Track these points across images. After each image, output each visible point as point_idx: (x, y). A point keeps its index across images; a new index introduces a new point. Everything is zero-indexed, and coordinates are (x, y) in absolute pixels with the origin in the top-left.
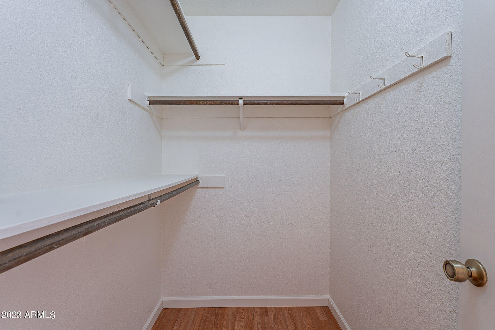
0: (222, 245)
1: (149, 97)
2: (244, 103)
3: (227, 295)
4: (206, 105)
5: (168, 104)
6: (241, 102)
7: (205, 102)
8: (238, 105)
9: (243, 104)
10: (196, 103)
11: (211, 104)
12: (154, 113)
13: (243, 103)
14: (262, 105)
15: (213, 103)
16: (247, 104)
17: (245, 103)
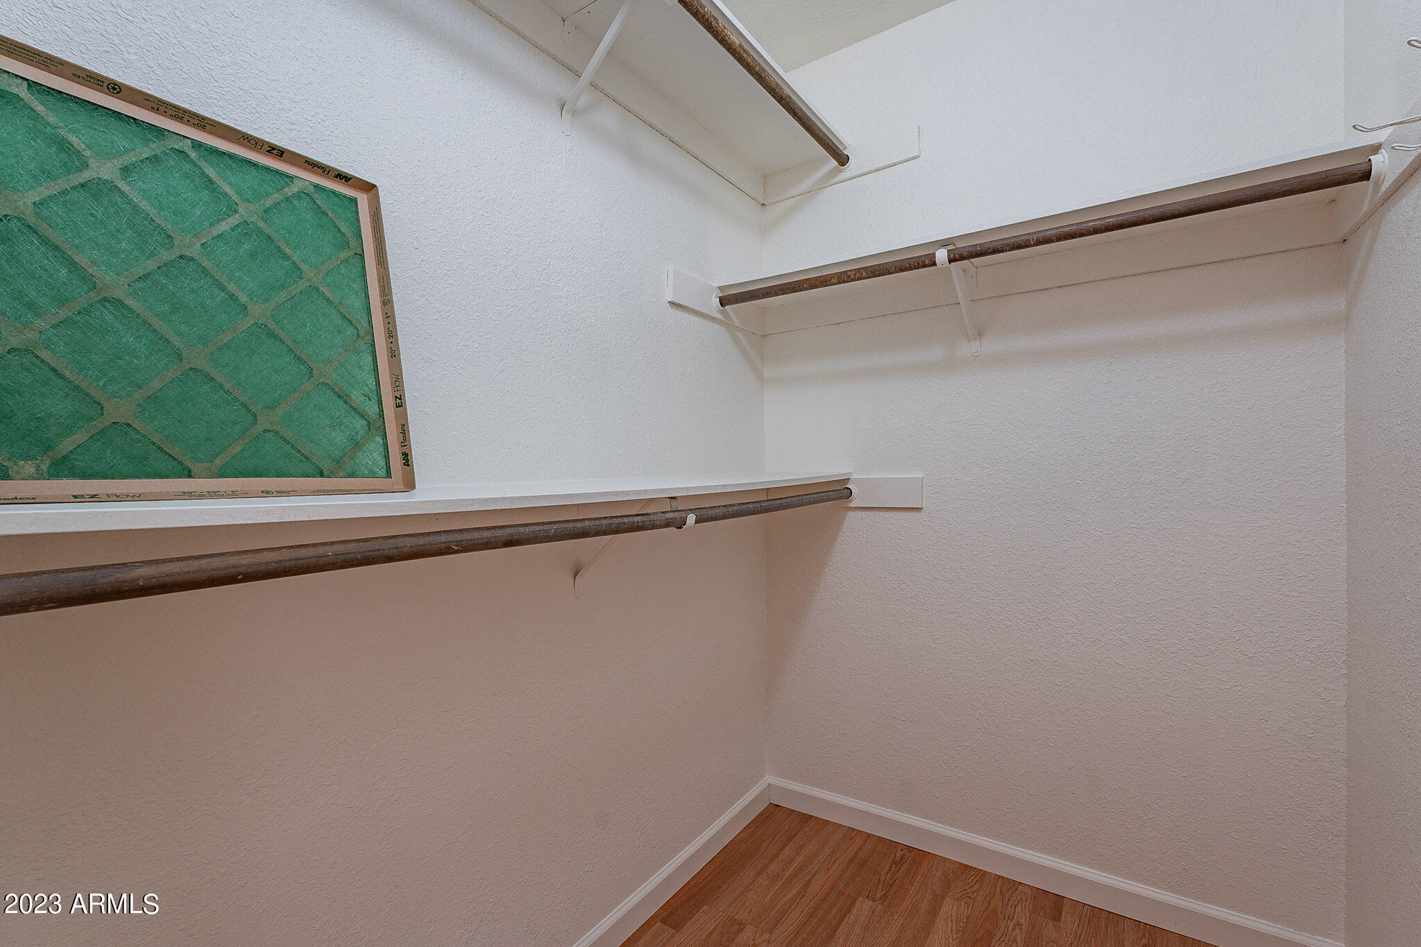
0: (916, 673)
1: (721, 288)
2: (952, 256)
3: (931, 819)
4: (848, 282)
5: (759, 298)
6: (942, 255)
7: (843, 278)
8: (936, 265)
9: (950, 261)
10: (822, 282)
11: (859, 279)
12: (737, 323)
13: (949, 256)
14: (1010, 250)
15: (864, 273)
16: (962, 258)
17: (955, 256)
